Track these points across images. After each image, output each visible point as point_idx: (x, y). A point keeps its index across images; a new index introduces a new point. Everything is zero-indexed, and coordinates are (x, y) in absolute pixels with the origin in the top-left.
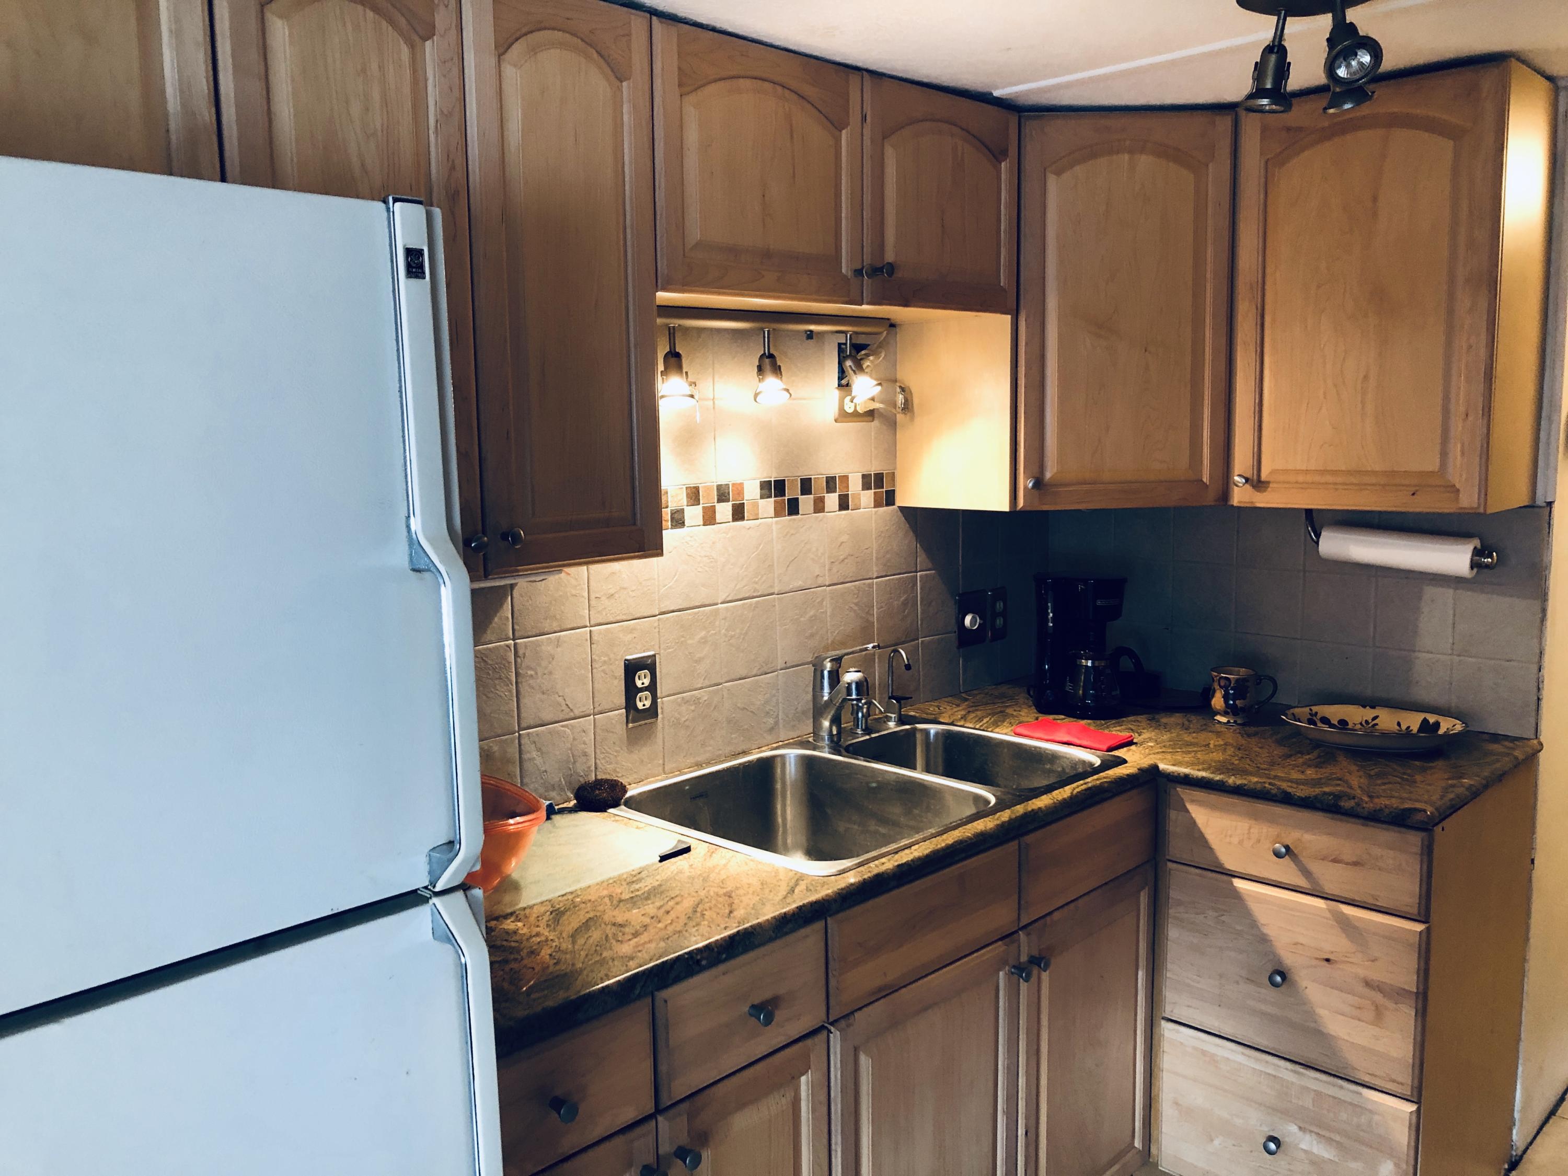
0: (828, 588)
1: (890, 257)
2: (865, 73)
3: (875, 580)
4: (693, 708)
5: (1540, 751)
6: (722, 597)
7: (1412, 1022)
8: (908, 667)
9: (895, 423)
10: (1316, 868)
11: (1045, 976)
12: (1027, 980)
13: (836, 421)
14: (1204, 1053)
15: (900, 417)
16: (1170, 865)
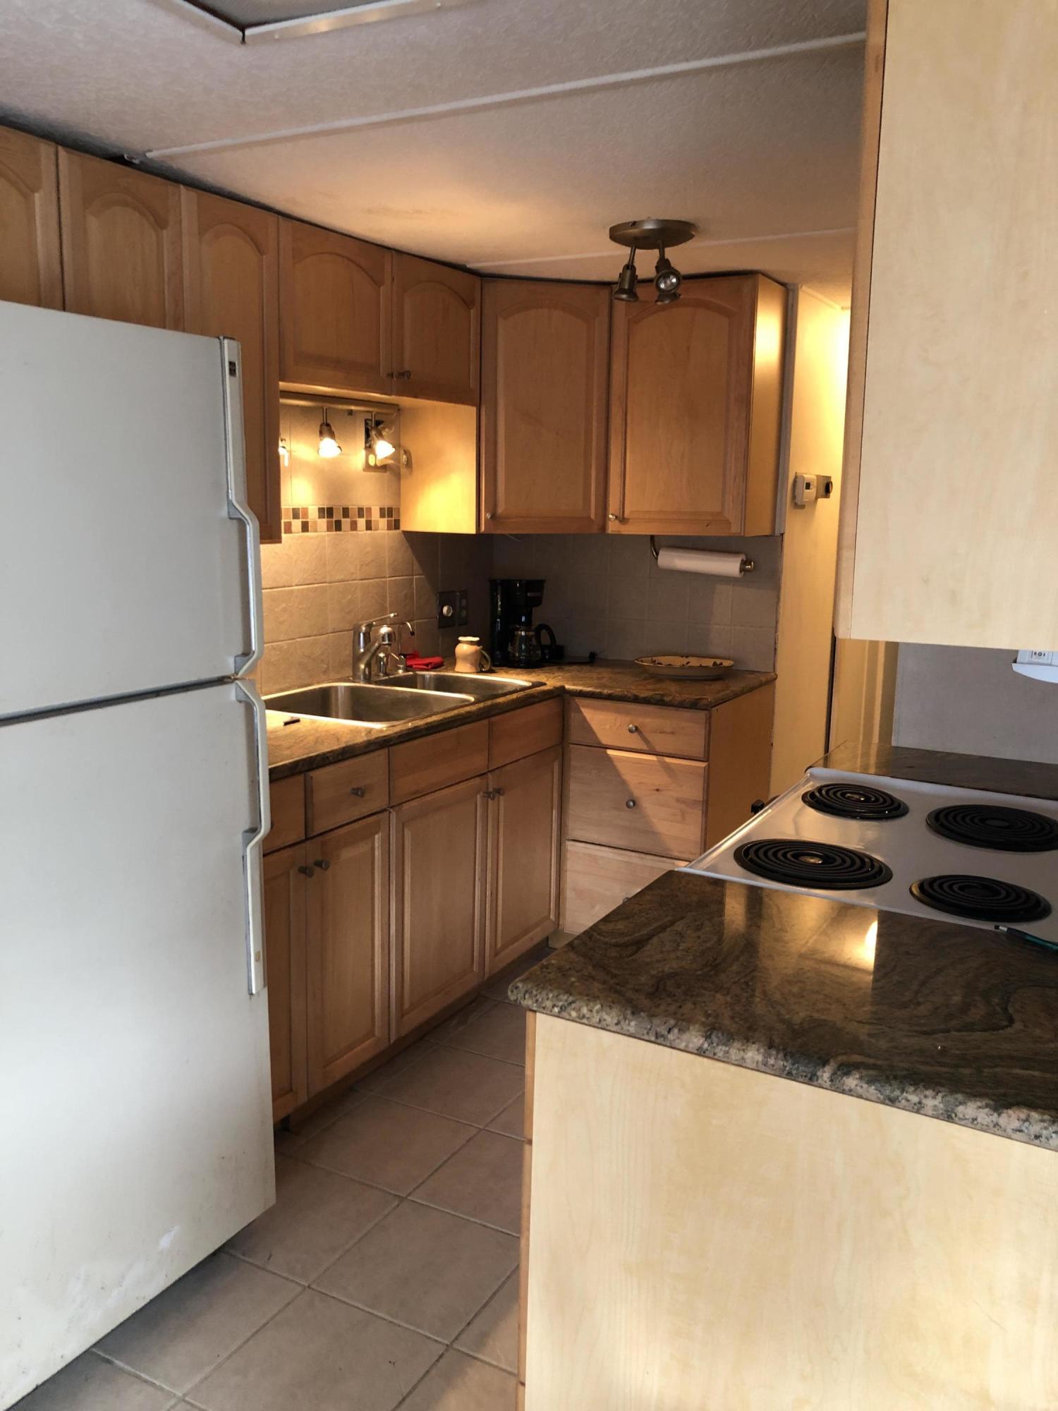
0: (361, 582)
1: (407, 367)
2: (394, 252)
3: (388, 579)
4: (278, 653)
5: (775, 679)
6: (296, 582)
7: (700, 819)
8: (412, 634)
9: (399, 474)
10: (650, 737)
11: (502, 798)
12: (493, 799)
13: (364, 470)
14: (590, 855)
15: (403, 470)
16: (571, 746)
